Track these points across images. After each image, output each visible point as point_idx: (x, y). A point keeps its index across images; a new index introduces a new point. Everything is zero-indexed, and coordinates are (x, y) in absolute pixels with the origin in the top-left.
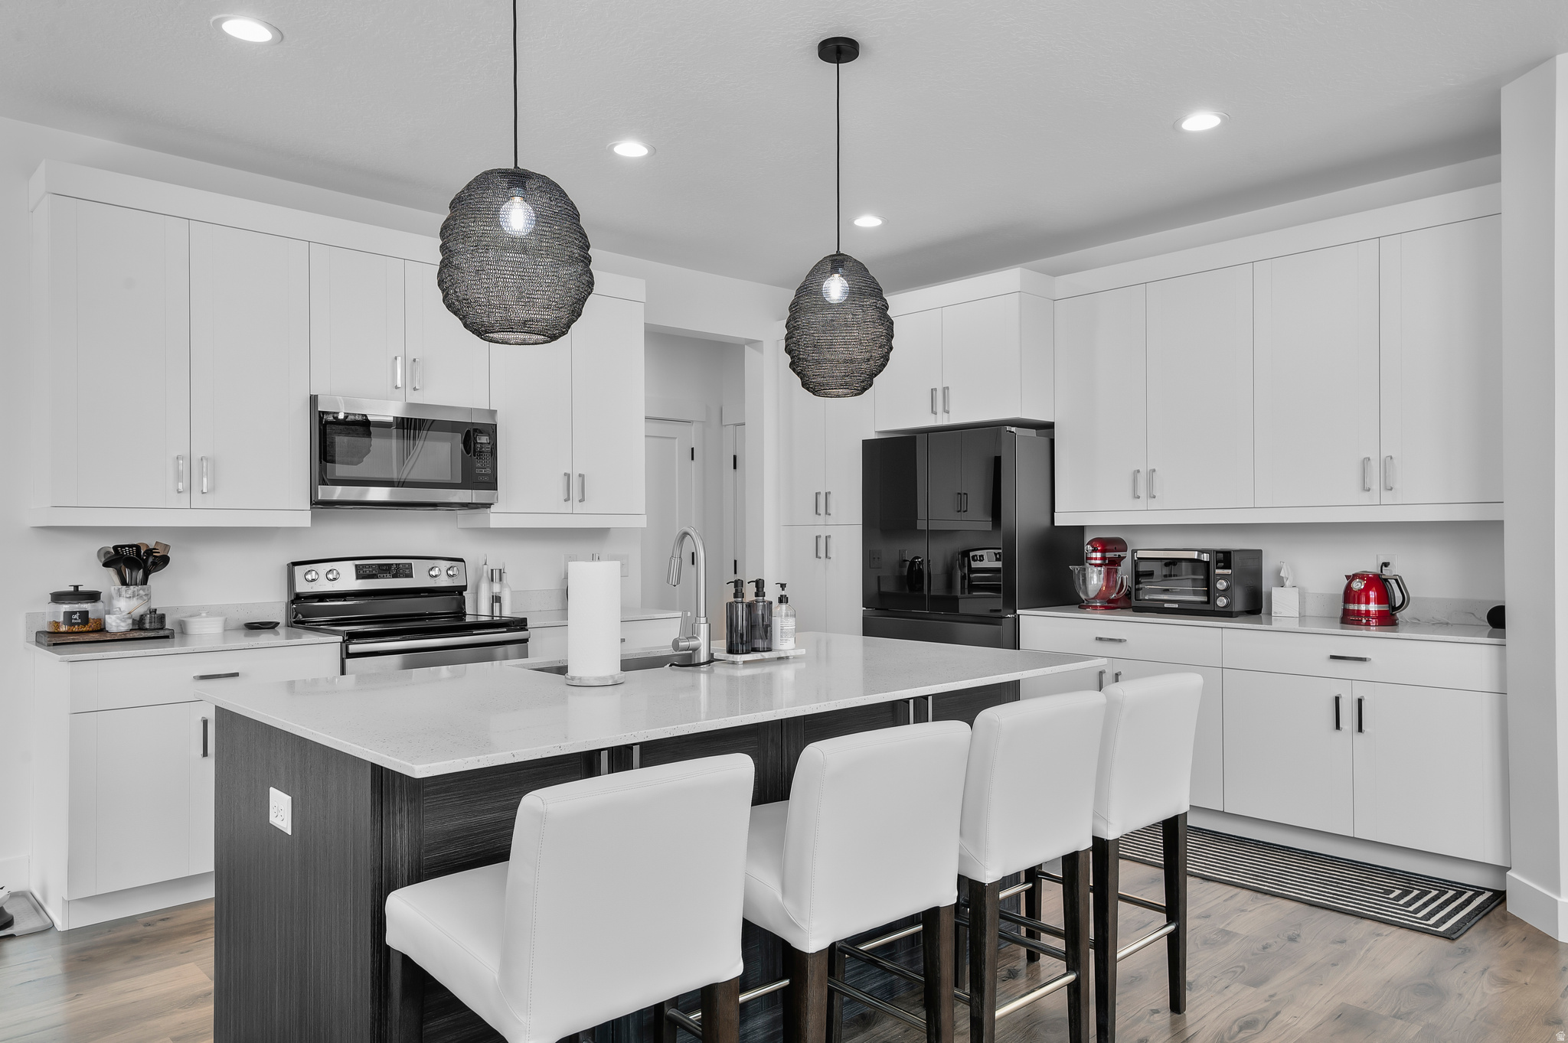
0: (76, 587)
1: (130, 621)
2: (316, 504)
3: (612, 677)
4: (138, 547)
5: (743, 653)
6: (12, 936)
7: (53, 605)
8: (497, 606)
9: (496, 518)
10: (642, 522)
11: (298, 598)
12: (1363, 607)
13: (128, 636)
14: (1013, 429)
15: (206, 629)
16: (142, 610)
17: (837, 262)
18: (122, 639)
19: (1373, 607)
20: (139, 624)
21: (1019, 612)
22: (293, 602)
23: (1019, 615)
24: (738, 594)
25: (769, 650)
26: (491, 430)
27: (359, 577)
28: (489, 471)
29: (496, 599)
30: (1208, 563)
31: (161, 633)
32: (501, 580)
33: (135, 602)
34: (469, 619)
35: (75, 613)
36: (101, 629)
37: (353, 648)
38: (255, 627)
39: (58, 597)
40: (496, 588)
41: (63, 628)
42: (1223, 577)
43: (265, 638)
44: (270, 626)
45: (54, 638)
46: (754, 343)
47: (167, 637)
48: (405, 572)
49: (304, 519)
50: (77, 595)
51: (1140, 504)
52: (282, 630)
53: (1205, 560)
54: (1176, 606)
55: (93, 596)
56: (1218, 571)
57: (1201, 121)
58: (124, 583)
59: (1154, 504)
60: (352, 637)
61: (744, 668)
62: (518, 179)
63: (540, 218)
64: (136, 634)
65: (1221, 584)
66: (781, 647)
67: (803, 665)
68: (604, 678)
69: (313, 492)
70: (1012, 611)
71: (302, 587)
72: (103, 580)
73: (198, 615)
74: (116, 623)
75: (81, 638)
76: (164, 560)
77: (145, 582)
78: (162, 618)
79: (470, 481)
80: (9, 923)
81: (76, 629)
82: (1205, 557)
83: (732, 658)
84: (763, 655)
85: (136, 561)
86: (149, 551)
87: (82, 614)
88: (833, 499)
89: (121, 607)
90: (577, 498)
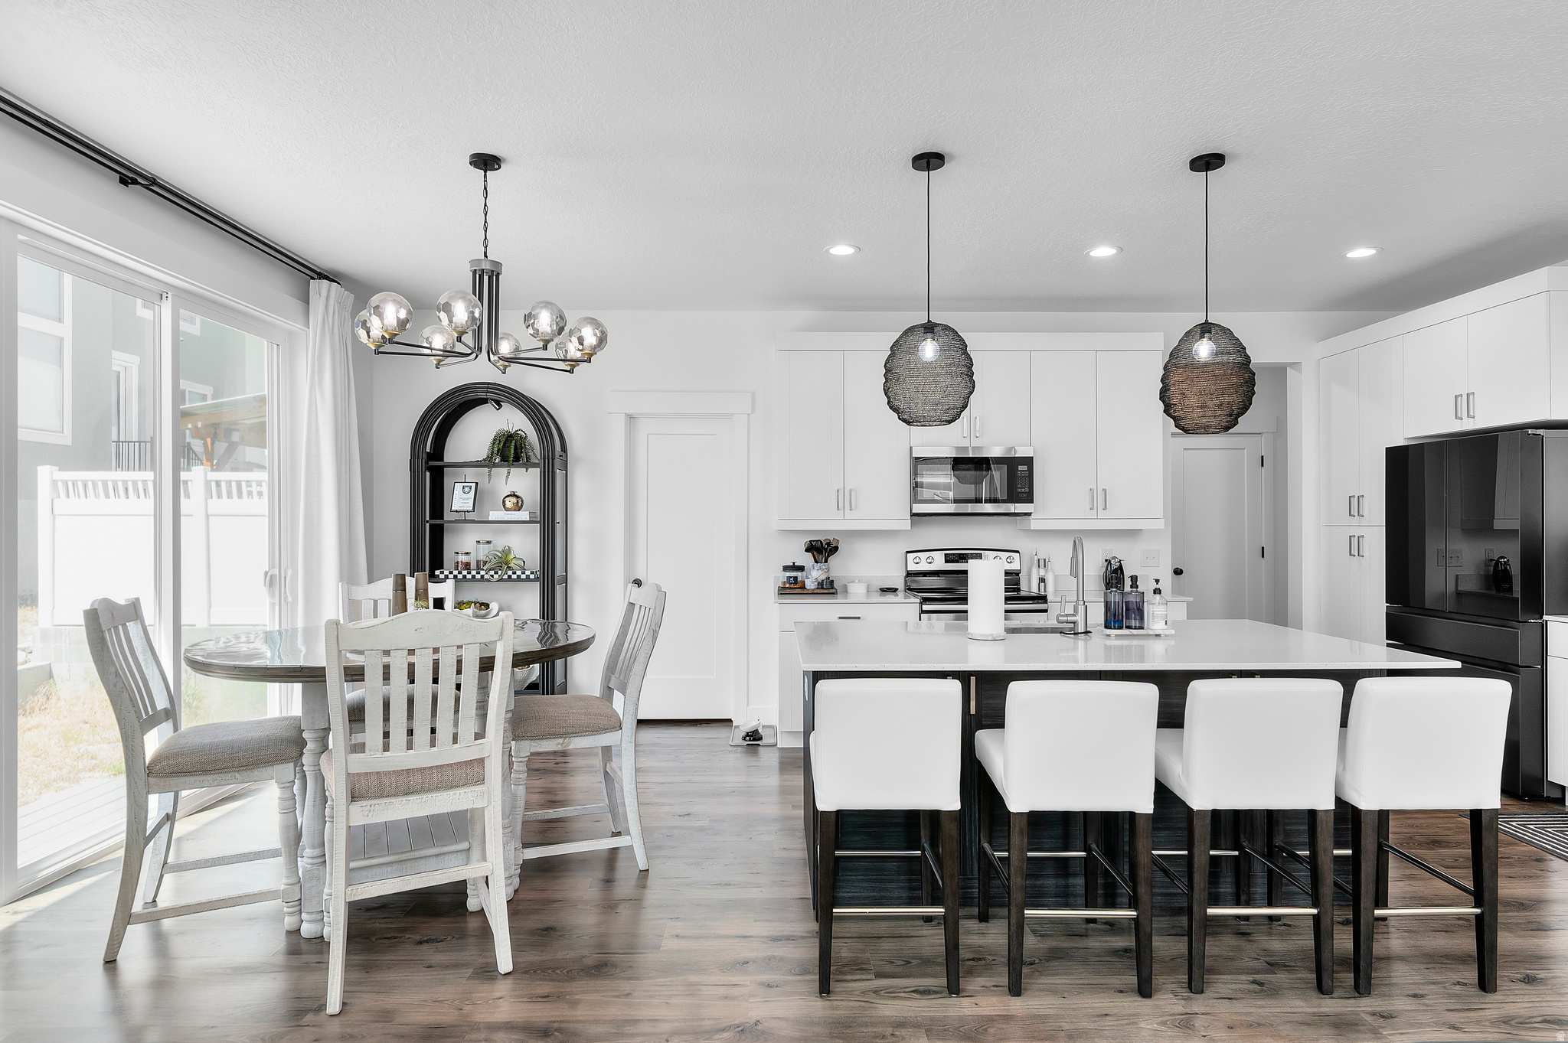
0: (794, 563)
1: (816, 583)
2: (913, 515)
3: (992, 635)
4: (823, 541)
5: (1115, 629)
6: (759, 745)
7: (783, 572)
8: (1042, 585)
9: (1034, 524)
10: (1160, 524)
11: (910, 574)
13: (815, 592)
14: (1539, 432)
15: (857, 590)
16: (823, 577)
17: (1206, 329)
18: (813, 593)
20: (821, 585)
21: (1545, 617)
22: (907, 576)
23: (1546, 621)
25: (1142, 628)
26: (1028, 462)
27: (947, 561)
28: (1027, 490)
29: (1042, 580)
31: (831, 591)
32: (1045, 566)
33: (820, 572)
34: (1022, 593)
35: (791, 577)
36: (803, 587)
37: (925, 607)
38: (885, 591)
39: (786, 568)
40: (1042, 572)
41: (787, 586)
43: (890, 597)
44: (894, 590)
45: (783, 591)
46: (1296, 365)
47: (833, 593)
49: (906, 525)
50: (794, 567)
52: (901, 594)
55: (801, 569)
58: (816, 562)
60: (925, 600)
61: (1116, 639)
62: (929, 328)
63: (944, 347)
64: (819, 591)
66: (1153, 627)
67: (1173, 642)
68: (987, 636)
69: (911, 508)
70: (1538, 616)
71: (912, 567)
72: (806, 560)
73: (853, 582)
74: (810, 585)
75: (795, 592)
76: (836, 548)
77: (826, 561)
78: (832, 582)
79: (1013, 497)
80: (761, 739)
81: (792, 586)
83: (1108, 631)
84: (1135, 632)
85: (822, 550)
86: (829, 544)
87: (796, 578)
88: (1365, 503)
89: (814, 575)
90: (1101, 507)
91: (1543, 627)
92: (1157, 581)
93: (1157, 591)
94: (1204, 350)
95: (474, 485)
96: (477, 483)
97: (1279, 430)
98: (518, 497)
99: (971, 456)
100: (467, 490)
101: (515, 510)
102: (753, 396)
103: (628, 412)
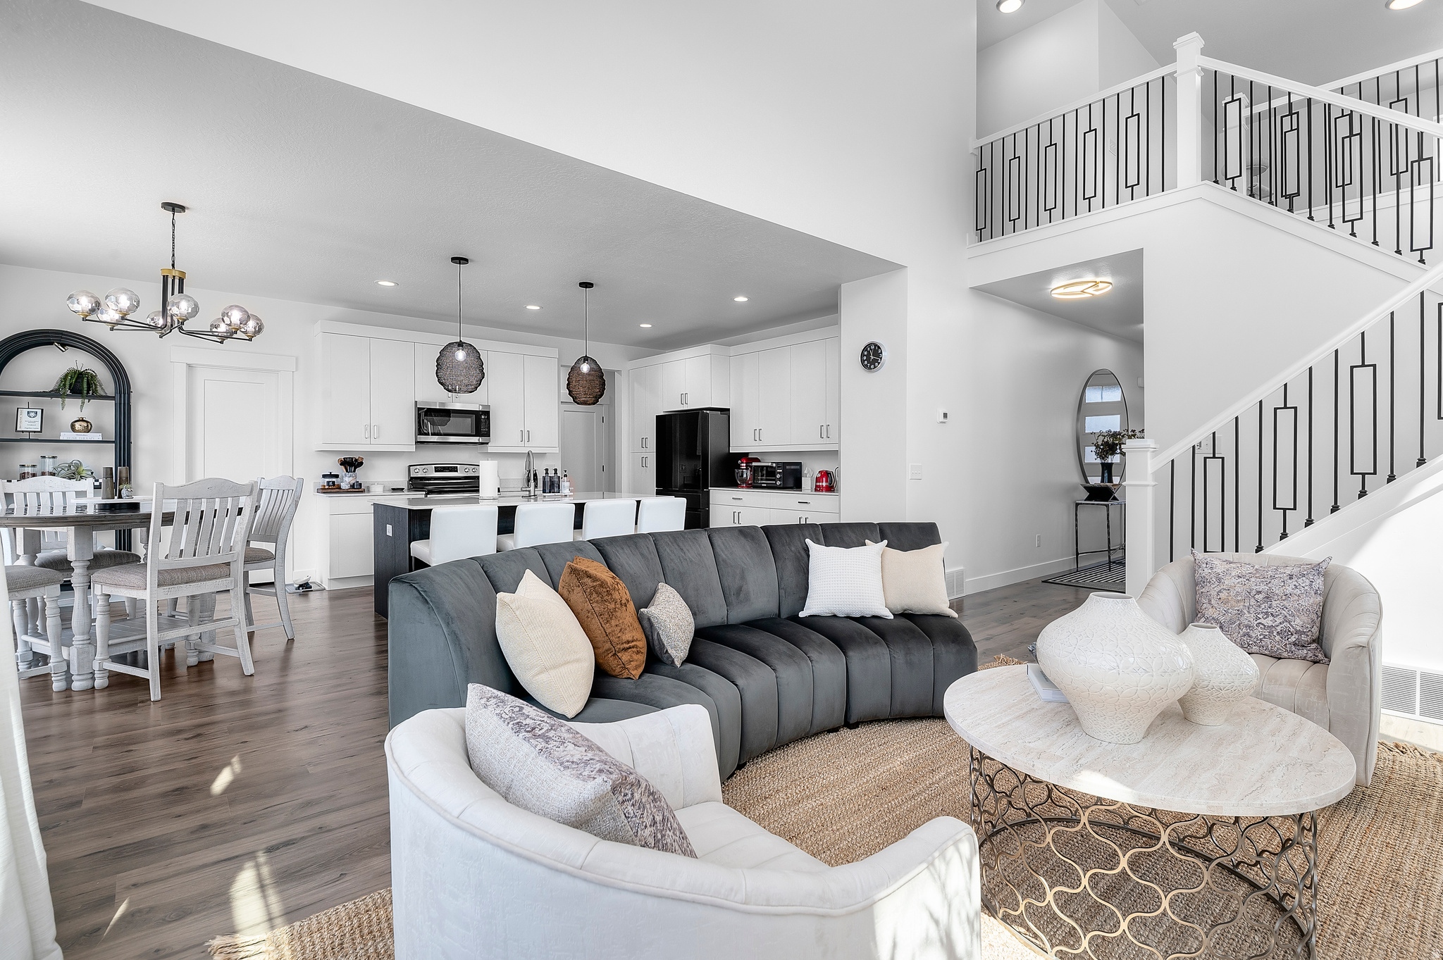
0: (331, 473)
1: (349, 485)
2: (417, 442)
3: (493, 497)
4: (352, 458)
5: (548, 493)
6: (310, 591)
7: (323, 479)
9: (490, 449)
10: (557, 450)
11: (411, 479)
12: (821, 484)
13: (349, 491)
14: (708, 412)
15: (377, 489)
16: (354, 481)
17: (586, 359)
18: (347, 492)
19: (824, 484)
20: (353, 486)
21: (709, 488)
22: (410, 481)
23: (709, 490)
24: (547, 473)
25: (559, 492)
26: (487, 413)
27: (436, 472)
28: (487, 430)
30: (775, 468)
31: (361, 490)
33: (351, 478)
35: (331, 482)
36: (339, 487)
38: (396, 490)
39: (324, 476)
41: (327, 487)
42: (779, 473)
43: (398, 493)
44: (401, 489)
45: (324, 490)
46: (619, 372)
47: (362, 492)
48: (455, 470)
49: (413, 448)
50: (331, 476)
51: (757, 443)
52: (406, 491)
54: (766, 485)
55: (337, 476)
56: (777, 471)
57: (741, 299)
58: (347, 471)
59: (761, 443)
62: (460, 344)
63: (468, 355)
64: (351, 490)
65: (778, 476)
66: (564, 492)
68: (490, 497)
69: (416, 438)
70: (706, 488)
71: (413, 475)
72: (340, 470)
73: (374, 484)
74: (344, 486)
75: (333, 491)
76: (362, 463)
77: (354, 471)
78: (361, 484)
79: (479, 434)
80: (311, 587)
81: (331, 487)
82: (774, 465)
83: (545, 494)
84: (556, 494)
85: (351, 464)
86: (356, 460)
87: (333, 482)
88: (648, 441)
89: (346, 480)
90: (526, 440)
91: (708, 492)
92: (565, 471)
93: (565, 476)
94: (585, 368)
95: (39, 412)
96: (42, 410)
97: (612, 404)
98: (87, 422)
99: (438, 407)
100: (32, 414)
101: (85, 432)
102: (297, 359)
103: (189, 362)
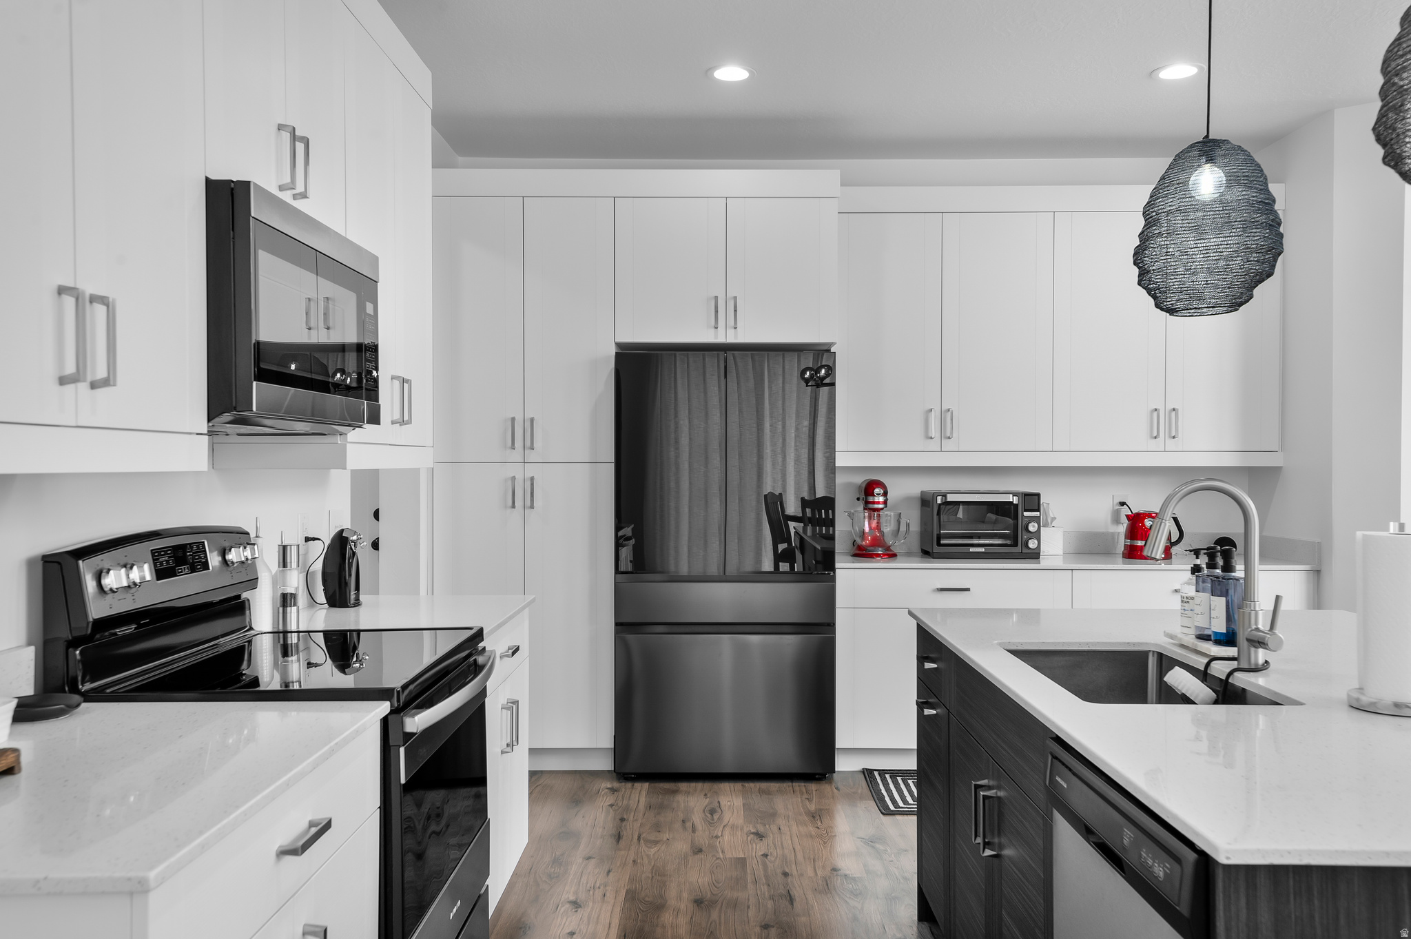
30: (1017, 505)
51: (933, 444)
53: (1015, 503)
54: (982, 550)
56: (1026, 514)
59: (948, 445)
65: (1034, 526)
82: (1015, 500)
